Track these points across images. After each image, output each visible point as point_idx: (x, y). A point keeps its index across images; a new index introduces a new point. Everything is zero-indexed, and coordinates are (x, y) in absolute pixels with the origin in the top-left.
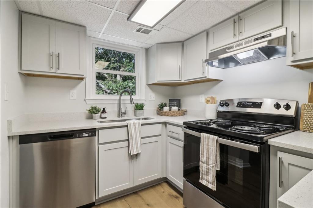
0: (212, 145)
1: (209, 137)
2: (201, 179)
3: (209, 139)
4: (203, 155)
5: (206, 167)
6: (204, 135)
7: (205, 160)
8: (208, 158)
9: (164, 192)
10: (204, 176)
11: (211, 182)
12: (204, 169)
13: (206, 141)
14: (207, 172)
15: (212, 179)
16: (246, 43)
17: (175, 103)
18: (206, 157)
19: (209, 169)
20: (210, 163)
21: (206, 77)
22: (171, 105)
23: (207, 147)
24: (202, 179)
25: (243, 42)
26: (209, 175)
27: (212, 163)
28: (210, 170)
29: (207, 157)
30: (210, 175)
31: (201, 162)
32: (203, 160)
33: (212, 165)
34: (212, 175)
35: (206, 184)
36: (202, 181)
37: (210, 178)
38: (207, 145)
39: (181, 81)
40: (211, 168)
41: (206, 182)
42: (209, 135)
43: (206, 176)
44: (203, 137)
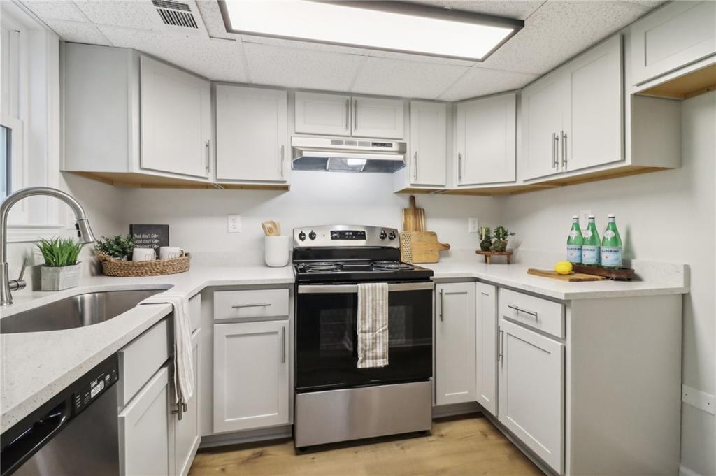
0: (381, 298)
1: (376, 287)
2: (362, 362)
3: (376, 290)
4: (365, 319)
5: (371, 337)
6: (365, 286)
7: (371, 326)
8: (374, 321)
9: (223, 470)
10: (367, 354)
11: (382, 355)
12: (368, 342)
13: (371, 294)
14: (373, 343)
15: (383, 350)
16: (361, 144)
17: (155, 236)
18: (371, 320)
19: (376, 339)
20: (378, 327)
21: (285, 182)
22: (140, 242)
23: (373, 303)
24: (365, 359)
25: (357, 140)
26: (376, 346)
27: (381, 325)
28: (378, 339)
29: (374, 319)
30: (378, 347)
31: (362, 332)
32: (365, 327)
33: (381, 330)
34: (381, 344)
35: (373, 363)
36: (364, 364)
37: (378, 351)
38: (373, 300)
39: (206, 178)
40: (381, 334)
41: (371, 361)
42: (374, 284)
43: (371, 351)
44: (365, 290)
